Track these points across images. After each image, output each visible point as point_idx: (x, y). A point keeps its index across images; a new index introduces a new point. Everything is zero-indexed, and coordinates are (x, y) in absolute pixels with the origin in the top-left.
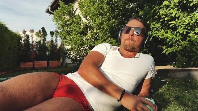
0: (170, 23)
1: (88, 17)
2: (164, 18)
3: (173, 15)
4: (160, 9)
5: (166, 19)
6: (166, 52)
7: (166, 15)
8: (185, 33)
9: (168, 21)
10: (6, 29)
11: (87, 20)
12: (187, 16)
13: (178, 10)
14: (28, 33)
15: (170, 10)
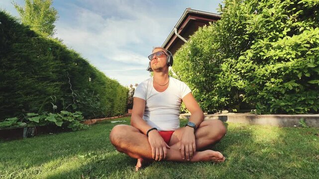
0: (246, 74)
1: (178, 72)
2: (241, 71)
3: (249, 68)
4: (237, 63)
5: (243, 71)
6: (245, 101)
7: (243, 68)
8: (261, 83)
9: (245, 73)
10: (118, 85)
11: (177, 74)
12: (262, 68)
13: (253, 63)
14: (134, 87)
15: (246, 63)
